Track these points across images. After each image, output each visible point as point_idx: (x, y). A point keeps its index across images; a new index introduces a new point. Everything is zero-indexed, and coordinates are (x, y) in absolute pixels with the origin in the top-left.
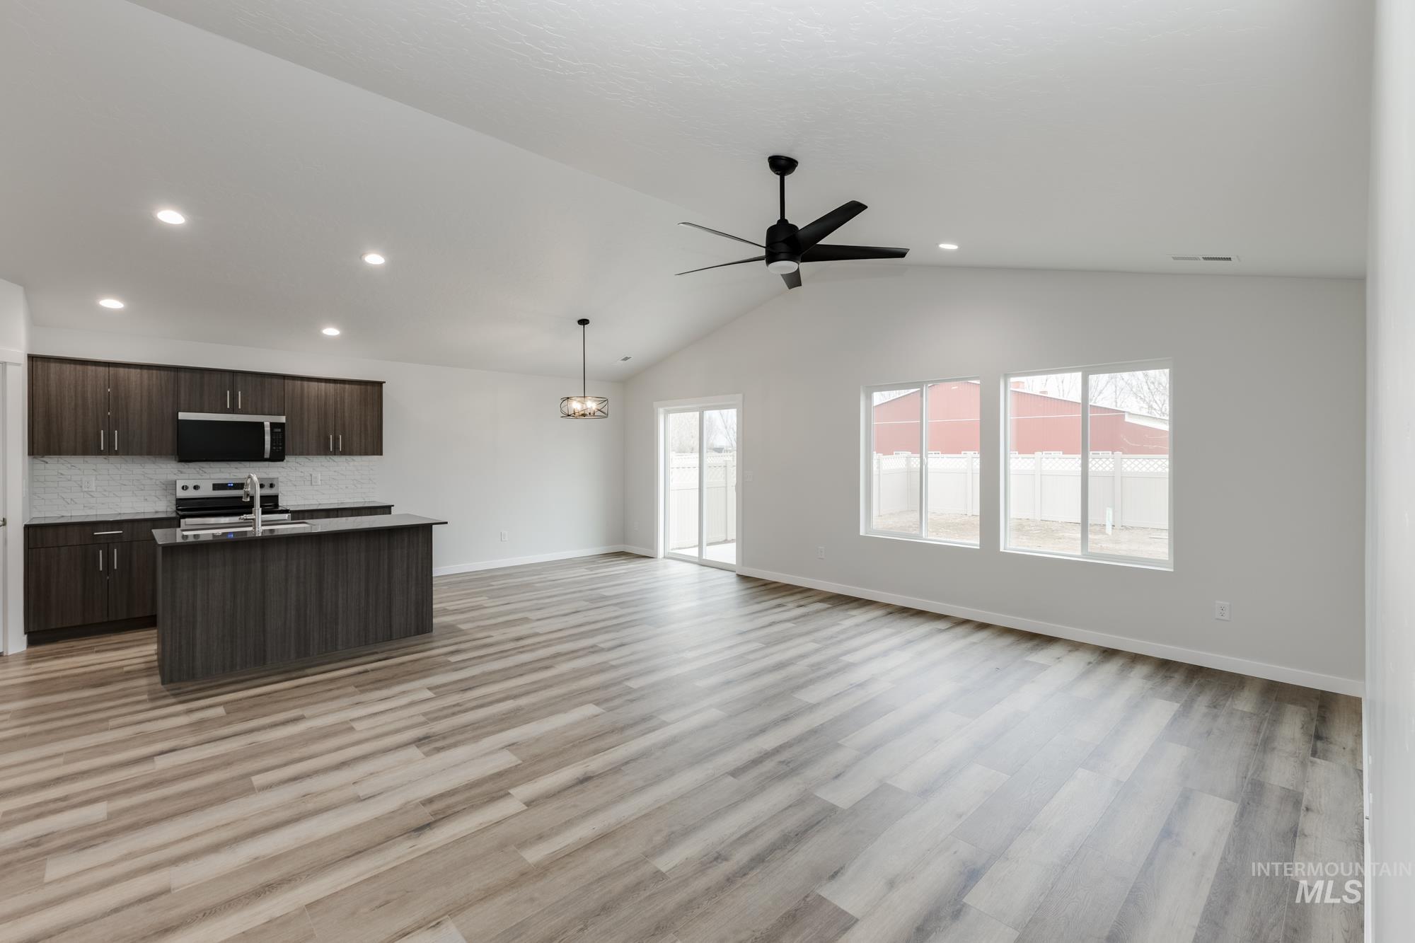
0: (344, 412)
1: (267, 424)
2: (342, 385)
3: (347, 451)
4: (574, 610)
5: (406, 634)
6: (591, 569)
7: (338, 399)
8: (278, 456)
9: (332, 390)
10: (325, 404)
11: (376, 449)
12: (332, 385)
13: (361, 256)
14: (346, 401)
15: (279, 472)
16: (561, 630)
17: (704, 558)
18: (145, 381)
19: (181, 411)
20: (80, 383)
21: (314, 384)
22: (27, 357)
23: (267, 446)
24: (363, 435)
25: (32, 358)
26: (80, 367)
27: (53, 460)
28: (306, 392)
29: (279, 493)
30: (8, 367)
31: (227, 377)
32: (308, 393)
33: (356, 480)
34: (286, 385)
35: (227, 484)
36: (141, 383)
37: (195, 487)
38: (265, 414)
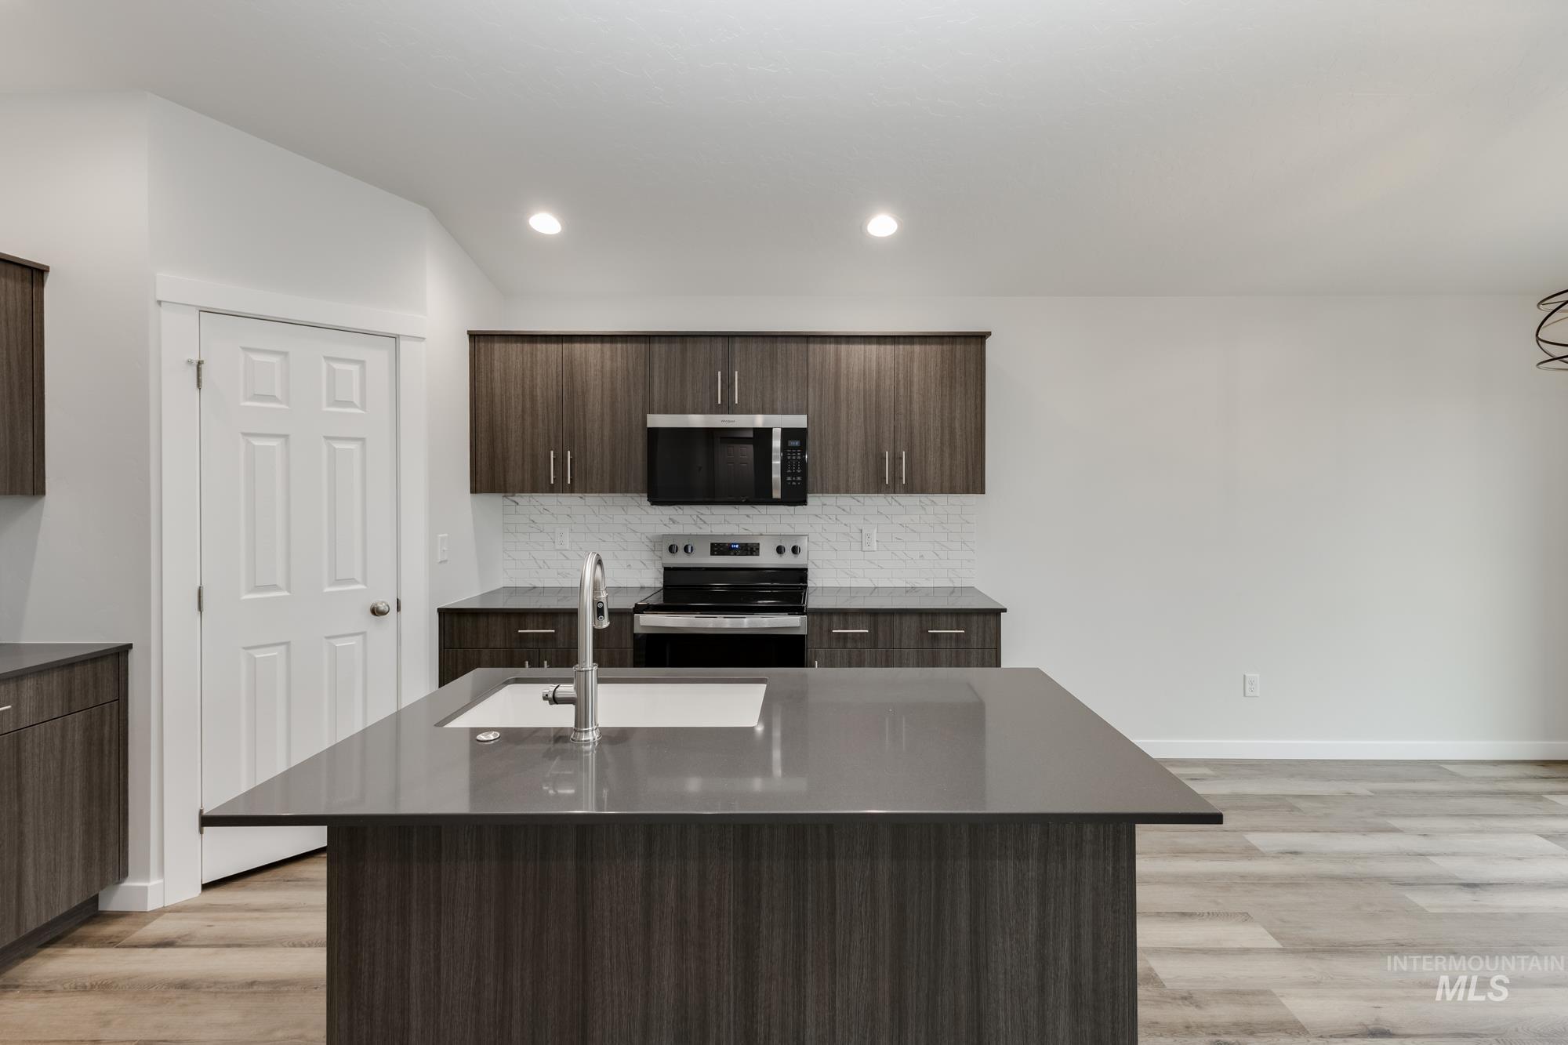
0: (911, 406)
1: (777, 434)
2: (908, 347)
3: (916, 485)
7: (901, 377)
8: (795, 496)
9: (888, 360)
10: (874, 389)
11: (974, 482)
12: (888, 349)
14: (915, 379)
18: (608, 363)
19: (652, 412)
20: (528, 373)
21: (858, 349)
22: (467, 337)
23: (776, 476)
24: (947, 451)
25: (474, 336)
26: (527, 347)
27: (524, 499)
28: (843, 365)
29: (810, 563)
30: (403, 343)
31: (719, 345)
32: (848, 368)
33: (937, 542)
34: (810, 353)
35: (730, 544)
36: (602, 367)
37: (686, 549)
38: (774, 412)
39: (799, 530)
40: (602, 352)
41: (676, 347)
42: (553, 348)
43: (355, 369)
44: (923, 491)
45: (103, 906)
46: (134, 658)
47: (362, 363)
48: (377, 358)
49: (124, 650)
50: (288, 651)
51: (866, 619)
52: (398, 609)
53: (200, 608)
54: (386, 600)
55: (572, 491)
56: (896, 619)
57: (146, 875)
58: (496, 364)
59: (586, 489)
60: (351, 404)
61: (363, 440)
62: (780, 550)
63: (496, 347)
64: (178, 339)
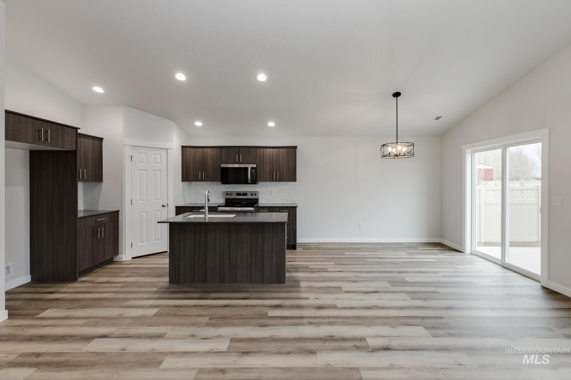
0: (280, 162)
1: (249, 168)
2: (279, 149)
3: (281, 180)
4: (374, 290)
5: (271, 282)
6: (410, 254)
7: (278, 156)
8: (254, 182)
9: (275, 152)
10: (272, 158)
11: (293, 179)
12: (275, 149)
13: (255, 77)
14: (281, 156)
15: (260, 189)
16: (352, 308)
17: (507, 261)
19: (222, 164)
20: (194, 155)
21: (268, 150)
22: (181, 147)
23: (249, 177)
24: (288, 172)
25: (182, 147)
26: (194, 149)
27: (193, 183)
28: (265, 153)
29: (259, 198)
30: (168, 150)
31: (237, 149)
32: (266, 154)
33: (289, 193)
34: (258, 151)
35: (241, 193)
36: (211, 153)
37: (230, 194)
38: (249, 164)
39: (257, 190)
40: (211, 150)
41: (228, 149)
42: (200, 149)
43: (159, 156)
44: (283, 181)
45: (114, 260)
46: (120, 213)
47: (161, 155)
48: (164, 153)
49: (118, 211)
50: (147, 213)
51: (268, 208)
52: (168, 206)
53: (131, 204)
54: (165, 204)
55: (204, 181)
56: (274, 208)
57: (122, 254)
58: (187, 153)
59: (207, 181)
60: (158, 163)
61: (161, 171)
62: (252, 195)
63: (188, 149)
64: (128, 152)
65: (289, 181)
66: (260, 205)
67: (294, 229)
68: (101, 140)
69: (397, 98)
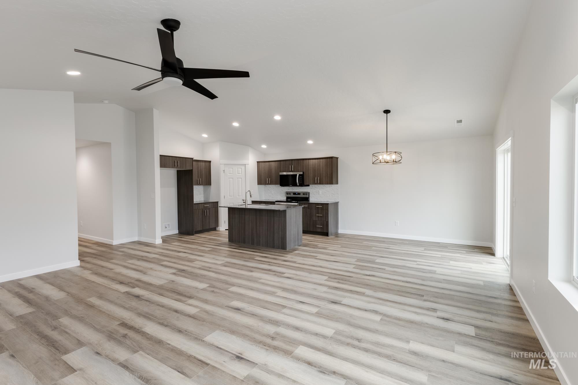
0: (320, 169)
1: (298, 175)
2: (320, 160)
5: (278, 248)
7: (319, 165)
8: (303, 185)
10: (315, 167)
11: (336, 182)
12: (317, 160)
13: (273, 118)
14: (321, 165)
15: (310, 190)
18: (275, 165)
19: (281, 172)
20: (265, 167)
21: (312, 160)
23: (298, 181)
24: (326, 177)
25: (258, 162)
26: (264, 163)
28: (309, 164)
29: (310, 197)
30: (246, 165)
31: (290, 161)
33: (332, 193)
34: (304, 162)
35: (296, 193)
37: (289, 194)
38: (299, 172)
39: (308, 191)
40: (274, 163)
41: (284, 162)
42: (268, 163)
43: (240, 169)
44: (322, 184)
45: (216, 229)
46: (219, 203)
47: (241, 168)
48: (243, 167)
50: (233, 204)
51: (307, 204)
54: (244, 199)
55: (270, 184)
56: (312, 204)
57: (220, 227)
58: (261, 166)
59: (272, 184)
60: (240, 174)
61: (241, 178)
62: (304, 194)
63: (261, 163)
64: (222, 168)
65: (327, 184)
66: (310, 202)
67: (326, 220)
68: (210, 162)
69: (387, 115)
